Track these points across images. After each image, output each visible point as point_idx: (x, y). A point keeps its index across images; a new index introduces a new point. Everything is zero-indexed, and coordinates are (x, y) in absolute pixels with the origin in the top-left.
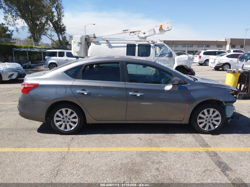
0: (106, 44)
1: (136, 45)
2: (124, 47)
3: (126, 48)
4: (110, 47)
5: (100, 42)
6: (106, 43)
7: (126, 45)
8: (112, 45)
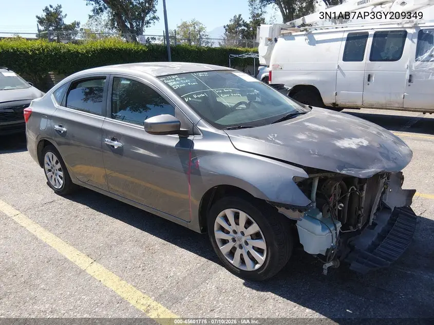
0: (306, 37)
1: (370, 33)
2: (342, 39)
3: (344, 43)
4: (313, 42)
5: (293, 34)
6: (304, 35)
7: (346, 35)
8: (317, 38)
